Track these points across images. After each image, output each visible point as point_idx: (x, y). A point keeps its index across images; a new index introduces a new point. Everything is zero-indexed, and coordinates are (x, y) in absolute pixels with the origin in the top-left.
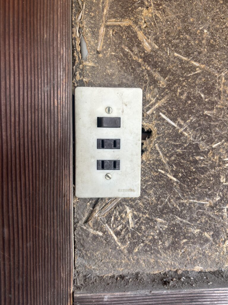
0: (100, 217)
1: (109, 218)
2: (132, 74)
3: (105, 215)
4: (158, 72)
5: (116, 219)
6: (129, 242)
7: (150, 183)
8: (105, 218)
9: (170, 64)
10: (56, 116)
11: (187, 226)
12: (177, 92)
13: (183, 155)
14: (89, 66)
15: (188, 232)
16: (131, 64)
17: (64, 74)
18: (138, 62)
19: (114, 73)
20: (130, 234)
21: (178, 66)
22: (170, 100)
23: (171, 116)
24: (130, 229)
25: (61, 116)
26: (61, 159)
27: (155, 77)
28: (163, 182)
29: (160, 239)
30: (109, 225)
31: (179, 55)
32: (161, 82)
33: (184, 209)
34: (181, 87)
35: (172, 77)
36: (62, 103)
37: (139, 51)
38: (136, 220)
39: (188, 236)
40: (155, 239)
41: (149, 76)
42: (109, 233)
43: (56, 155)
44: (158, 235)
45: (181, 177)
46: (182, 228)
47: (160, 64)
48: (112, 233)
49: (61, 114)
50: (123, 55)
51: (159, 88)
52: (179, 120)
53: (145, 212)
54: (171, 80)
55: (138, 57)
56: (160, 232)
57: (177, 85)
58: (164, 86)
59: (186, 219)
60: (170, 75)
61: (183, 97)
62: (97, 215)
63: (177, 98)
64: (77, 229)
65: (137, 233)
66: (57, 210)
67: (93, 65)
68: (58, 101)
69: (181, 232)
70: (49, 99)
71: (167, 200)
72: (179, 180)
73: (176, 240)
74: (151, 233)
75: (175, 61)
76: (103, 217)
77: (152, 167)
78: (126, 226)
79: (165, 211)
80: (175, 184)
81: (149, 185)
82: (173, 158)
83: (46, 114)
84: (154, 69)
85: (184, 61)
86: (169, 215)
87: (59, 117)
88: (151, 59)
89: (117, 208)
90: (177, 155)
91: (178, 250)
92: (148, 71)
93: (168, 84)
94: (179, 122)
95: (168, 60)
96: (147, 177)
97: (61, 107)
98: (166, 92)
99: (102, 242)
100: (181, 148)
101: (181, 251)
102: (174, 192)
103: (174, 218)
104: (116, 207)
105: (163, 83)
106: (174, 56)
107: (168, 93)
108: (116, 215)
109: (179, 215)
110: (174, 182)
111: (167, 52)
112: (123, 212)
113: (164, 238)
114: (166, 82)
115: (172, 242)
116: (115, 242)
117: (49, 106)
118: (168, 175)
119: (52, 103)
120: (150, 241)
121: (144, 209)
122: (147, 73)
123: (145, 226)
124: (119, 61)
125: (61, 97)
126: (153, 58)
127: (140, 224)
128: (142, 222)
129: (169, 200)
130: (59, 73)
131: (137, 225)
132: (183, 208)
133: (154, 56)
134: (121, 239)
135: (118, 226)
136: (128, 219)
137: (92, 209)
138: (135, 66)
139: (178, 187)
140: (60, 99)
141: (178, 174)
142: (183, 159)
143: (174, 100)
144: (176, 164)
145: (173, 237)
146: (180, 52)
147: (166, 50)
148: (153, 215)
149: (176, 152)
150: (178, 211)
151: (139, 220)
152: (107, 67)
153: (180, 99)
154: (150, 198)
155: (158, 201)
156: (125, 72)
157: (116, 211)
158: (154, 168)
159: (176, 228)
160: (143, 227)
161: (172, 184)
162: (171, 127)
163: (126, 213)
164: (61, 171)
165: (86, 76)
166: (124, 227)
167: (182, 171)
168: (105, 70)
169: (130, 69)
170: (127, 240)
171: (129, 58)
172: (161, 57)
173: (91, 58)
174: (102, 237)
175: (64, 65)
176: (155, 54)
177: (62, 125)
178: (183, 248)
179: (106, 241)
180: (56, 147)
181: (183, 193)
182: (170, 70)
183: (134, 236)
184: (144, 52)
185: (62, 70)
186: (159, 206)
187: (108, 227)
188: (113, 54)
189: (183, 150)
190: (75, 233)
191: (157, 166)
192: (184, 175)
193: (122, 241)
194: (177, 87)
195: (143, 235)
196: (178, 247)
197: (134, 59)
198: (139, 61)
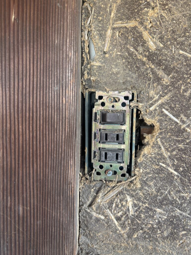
0: (103, 203)
1: (111, 204)
2: (137, 72)
3: (107, 202)
4: (162, 69)
5: (117, 206)
6: (128, 228)
7: (151, 175)
8: (107, 204)
9: (174, 62)
10: (64, 113)
11: (187, 219)
12: (181, 89)
13: (185, 150)
14: (96, 66)
15: (187, 225)
16: (135, 63)
17: (72, 75)
18: (142, 61)
19: (119, 72)
20: (130, 221)
21: (183, 63)
22: (173, 97)
23: (174, 112)
24: (130, 216)
25: (69, 113)
26: (68, 151)
27: (159, 75)
28: (163, 175)
29: (159, 228)
30: (111, 211)
31: (184, 53)
32: (165, 79)
33: (184, 203)
34: (185, 84)
35: (176, 75)
36: (69, 101)
37: (144, 50)
38: (135, 209)
39: (187, 228)
40: (154, 227)
41: (152, 74)
42: (110, 218)
43: (63, 147)
44: (157, 224)
45: (182, 171)
46: (181, 220)
47: (164, 62)
48: (113, 217)
49: (69, 111)
50: (129, 55)
51: (163, 85)
52: (182, 116)
53: (145, 202)
54: (175, 78)
55: (142, 56)
56: (159, 222)
57: (181, 82)
58: (167, 83)
59: (186, 212)
60: (174, 73)
61: (187, 94)
62: (99, 201)
63: (180, 94)
64: (82, 211)
65: (137, 221)
66: (63, 196)
67: (99, 65)
68: (66, 99)
69: (181, 224)
70: (58, 98)
71: (167, 192)
72: (180, 174)
73: (175, 231)
74: (150, 221)
75: (180, 59)
76: (105, 202)
77: (154, 160)
78: (126, 213)
79: (165, 203)
80: (176, 177)
81: (150, 177)
82: (174, 153)
83: (56, 111)
84: (158, 68)
85: (189, 58)
86: (169, 206)
87: (67, 114)
88: (155, 57)
89: (119, 196)
90: (179, 150)
91: (177, 241)
92: (152, 69)
93: (172, 82)
94: (181, 118)
95: (173, 57)
96: (148, 170)
97: (69, 105)
98: (170, 89)
99: (104, 225)
100: (183, 144)
101: (179, 242)
102: (174, 185)
103: (173, 210)
104: (117, 195)
105: (167, 81)
106: (179, 53)
107: (171, 90)
108: (117, 202)
109: (179, 208)
110: (175, 176)
111: (172, 50)
112: (124, 200)
113: (163, 228)
114: (170, 79)
115: (171, 233)
116: (116, 226)
117: (58, 103)
118: (169, 169)
119: (61, 101)
120: (149, 229)
121: (144, 198)
122: (151, 71)
123: (144, 214)
124: (124, 61)
125: (69, 95)
126: (158, 57)
127: (139, 213)
128: (141, 211)
129: (169, 192)
130: (67, 74)
131: (137, 213)
132: (183, 201)
133: (159, 54)
134: (121, 224)
135: (118, 212)
136: (129, 207)
137: (95, 195)
138: (139, 65)
139: (179, 181)
140: (68, 98)
141: (179, 168)
142: (185, 154)
143: (177, 97)
144: (177, 159)
145: (172, 228)
146: (185, 49)
147: (171, 49)
148: (153, 205)
149: (178, 147)
150: (178, 203)
151: (139, 208)
152: (113, 66)
153: (184, 95)
154: (150, 189)
155: (158, 193)
156: (130, 71)
157: (117, 199)
158: (155, 161)
159: (175, 220)
160: (142, 216)
161: (173, 177)
162: (173, 123)
163: (127, 201)
164: (67, 161)
165: (93, 75)
166: (124, 213)
167: (183, 165)
168: (111, 69)
169: (134, 68)
170: (127, 226)
171: (134, 57)
172: (166, 55)
173: (98, 58)
174: (104, 220)
175: (72, 66)
176: (160, 53)
177: (69, 120)
178: (182, 239)
179: (107, 224)
180: (63, 140)
181: (184, 187)
182: (174, 68)
183: (133, 222)
184: (148, 51)
185: (70, 71)
186: (159, 197)
187: (110, 212)
188: (119, 53)
189: (185, 146)
190: (80, 215)
191: (158, 159)
192: (185, 169)
193: (122, 226)
194: (181, 84)
195: (142, 223)
196: (177, 238)
197: (139, 58)
198: (144, 60)
